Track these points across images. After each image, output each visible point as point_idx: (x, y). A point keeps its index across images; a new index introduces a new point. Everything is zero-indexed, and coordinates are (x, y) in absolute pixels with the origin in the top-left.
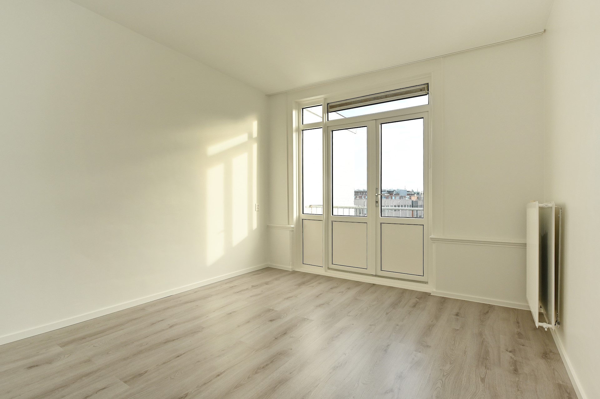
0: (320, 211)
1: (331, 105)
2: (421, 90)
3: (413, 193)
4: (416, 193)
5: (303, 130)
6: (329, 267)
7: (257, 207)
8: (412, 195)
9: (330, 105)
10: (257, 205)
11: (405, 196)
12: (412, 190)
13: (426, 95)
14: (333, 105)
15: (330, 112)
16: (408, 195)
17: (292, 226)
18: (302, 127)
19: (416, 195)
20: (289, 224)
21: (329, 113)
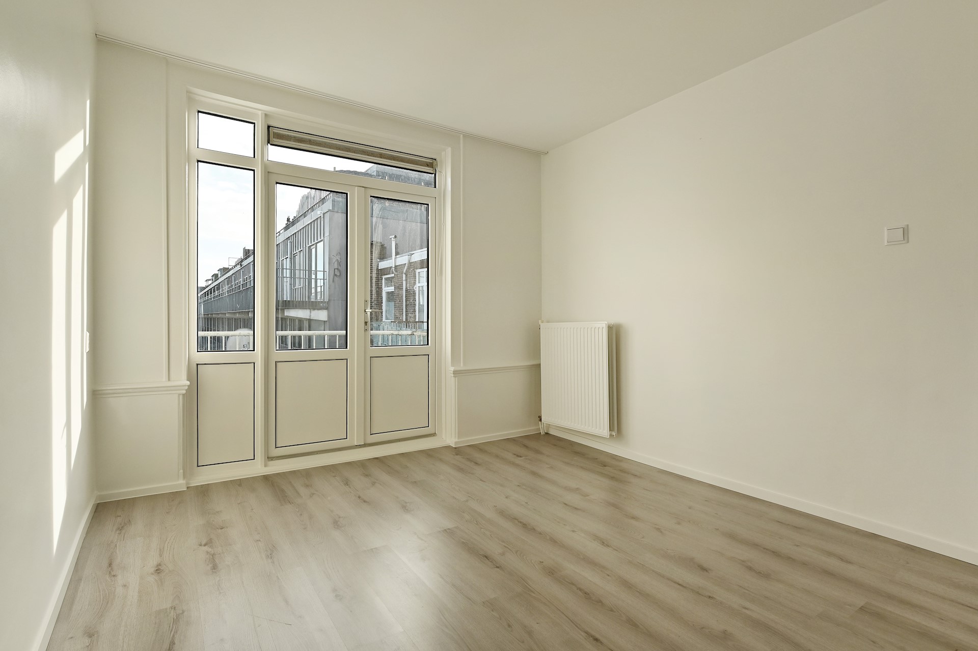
1: (276, 131)
5: (199, 161)
6: (270, 456)
9: (274, 131)
14: (281, 132)
15: (271, 145)
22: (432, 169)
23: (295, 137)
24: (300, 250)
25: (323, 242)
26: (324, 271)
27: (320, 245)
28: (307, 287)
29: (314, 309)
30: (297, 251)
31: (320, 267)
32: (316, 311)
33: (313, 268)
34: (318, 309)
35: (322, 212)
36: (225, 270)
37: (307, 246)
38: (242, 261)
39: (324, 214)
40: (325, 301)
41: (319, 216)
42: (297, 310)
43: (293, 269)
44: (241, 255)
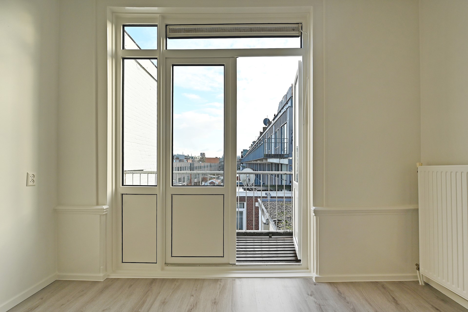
0: (152, 180)
2: (294, 30)
3: (189, 158)
4: (191, 158)
5: (124, 59)
6: (167, 262)
7: (30, 179)
8: (188, 158)
9: (170, 27)
10: (31, 174)
11: (183, 160)
12: (188, 155)
13: (298, 37)
14: (175, 27)
16: (185, 159)
17: (105, 207)
18: (121, 54)
19: (191, 159)
20: (98, 204)
21: (168, 39)
22: (298, 32)
23: (184, 29)
24: (278, 129)
25: (286, 124)
26: (287, 139)
27: (285, 125)
28: (280, 147)
29: (282, 158)
30: (277, 130)
31: (285, 137)
32: (283, 159)
33: (283, 138)
34: (284, 158)
35: (286, 108)
36: (254, 142)
37: (281, 127)
38: (259, 138)
39: (287, 109)
40: (287, 154)
41: (285, 110)
42: (273, 159)
43: (276, 138)
44: (259, 135)
